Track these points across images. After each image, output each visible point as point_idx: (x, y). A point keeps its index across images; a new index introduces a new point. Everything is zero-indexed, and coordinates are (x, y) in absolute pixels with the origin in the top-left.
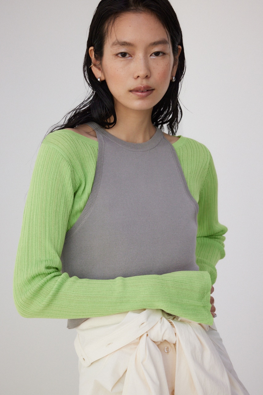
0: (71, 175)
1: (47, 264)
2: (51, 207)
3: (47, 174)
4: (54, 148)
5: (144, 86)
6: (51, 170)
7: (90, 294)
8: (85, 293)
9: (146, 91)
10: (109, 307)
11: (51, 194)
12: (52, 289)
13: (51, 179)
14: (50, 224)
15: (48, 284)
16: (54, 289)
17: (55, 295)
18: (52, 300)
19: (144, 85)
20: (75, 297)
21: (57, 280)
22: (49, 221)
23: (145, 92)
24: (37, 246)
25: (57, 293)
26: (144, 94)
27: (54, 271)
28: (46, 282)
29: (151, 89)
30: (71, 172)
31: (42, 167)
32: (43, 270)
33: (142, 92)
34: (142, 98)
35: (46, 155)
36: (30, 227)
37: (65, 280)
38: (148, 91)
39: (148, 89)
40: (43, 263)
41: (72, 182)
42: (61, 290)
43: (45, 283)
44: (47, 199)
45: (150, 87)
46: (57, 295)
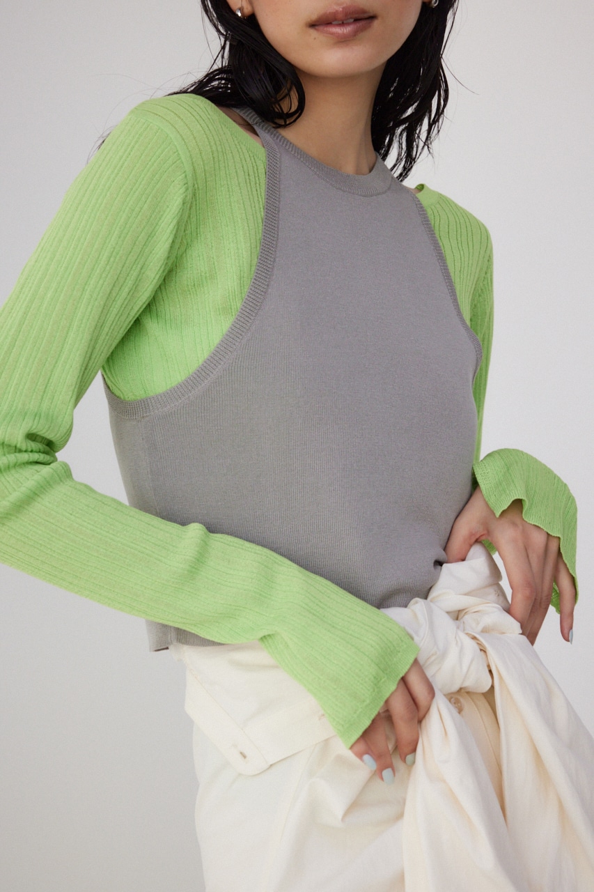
0: (180, 214)
1: (34, 427)
2: (101, 282)
3: (122, 191)
4: (162, 130)
5: (343, 8)
6: (137, 185)
7: (112, 536)
8: (99, 530)
9: (352, 20)
10: (145, 588)
11: (114, 248)
12: (20, 487)
13: (128, 208)
14: (82, 326)
15: (13, 471)
16: (23, 489)
17: (20, 506)
18: (7, 514)
19: (345, 5)
20: (68, 530)
21: (39, 470)
22: (83, 317)
23: (348, 24)
24: (28, 369)
25: (28, 504)
26: (346, 30)
27: (42, 450)
28: (11, 465)
29: (366, 15)
30: (184, 204)
31: (116, 171)
32: (18, 438)
33: (343, 24)
34: (343, 41)
35: (137, 142)
36: (29, 314)
37: (60, 478)
38: (356, 20)
39: (357, 16)
40: (26, 420)
41: (174, 232)
42: (39, 499)
43: (9, 468)
44: (98, 257)
45: (364, 11)
46: (26, 507)
